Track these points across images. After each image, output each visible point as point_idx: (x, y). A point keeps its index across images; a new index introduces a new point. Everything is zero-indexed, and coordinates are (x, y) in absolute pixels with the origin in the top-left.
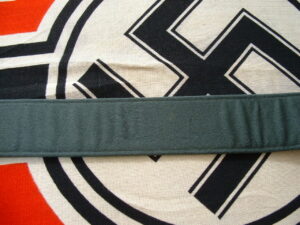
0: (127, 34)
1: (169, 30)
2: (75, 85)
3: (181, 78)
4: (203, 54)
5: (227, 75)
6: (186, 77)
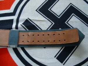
0: (36, 10)
1: (49, 9)
2: (21, 25)
3: (52, 23)
4: (59, 16)
5: (66, 23)
6: (54, 23)
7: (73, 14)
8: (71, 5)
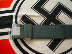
0: (31, 8)
1: (42, 7)
2: (20, 20)
4: (50, 13)
5: (56, 18)
6: (46, 18)
7: (61, 11)
8: (59, 3)
